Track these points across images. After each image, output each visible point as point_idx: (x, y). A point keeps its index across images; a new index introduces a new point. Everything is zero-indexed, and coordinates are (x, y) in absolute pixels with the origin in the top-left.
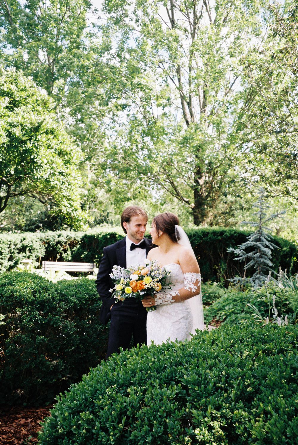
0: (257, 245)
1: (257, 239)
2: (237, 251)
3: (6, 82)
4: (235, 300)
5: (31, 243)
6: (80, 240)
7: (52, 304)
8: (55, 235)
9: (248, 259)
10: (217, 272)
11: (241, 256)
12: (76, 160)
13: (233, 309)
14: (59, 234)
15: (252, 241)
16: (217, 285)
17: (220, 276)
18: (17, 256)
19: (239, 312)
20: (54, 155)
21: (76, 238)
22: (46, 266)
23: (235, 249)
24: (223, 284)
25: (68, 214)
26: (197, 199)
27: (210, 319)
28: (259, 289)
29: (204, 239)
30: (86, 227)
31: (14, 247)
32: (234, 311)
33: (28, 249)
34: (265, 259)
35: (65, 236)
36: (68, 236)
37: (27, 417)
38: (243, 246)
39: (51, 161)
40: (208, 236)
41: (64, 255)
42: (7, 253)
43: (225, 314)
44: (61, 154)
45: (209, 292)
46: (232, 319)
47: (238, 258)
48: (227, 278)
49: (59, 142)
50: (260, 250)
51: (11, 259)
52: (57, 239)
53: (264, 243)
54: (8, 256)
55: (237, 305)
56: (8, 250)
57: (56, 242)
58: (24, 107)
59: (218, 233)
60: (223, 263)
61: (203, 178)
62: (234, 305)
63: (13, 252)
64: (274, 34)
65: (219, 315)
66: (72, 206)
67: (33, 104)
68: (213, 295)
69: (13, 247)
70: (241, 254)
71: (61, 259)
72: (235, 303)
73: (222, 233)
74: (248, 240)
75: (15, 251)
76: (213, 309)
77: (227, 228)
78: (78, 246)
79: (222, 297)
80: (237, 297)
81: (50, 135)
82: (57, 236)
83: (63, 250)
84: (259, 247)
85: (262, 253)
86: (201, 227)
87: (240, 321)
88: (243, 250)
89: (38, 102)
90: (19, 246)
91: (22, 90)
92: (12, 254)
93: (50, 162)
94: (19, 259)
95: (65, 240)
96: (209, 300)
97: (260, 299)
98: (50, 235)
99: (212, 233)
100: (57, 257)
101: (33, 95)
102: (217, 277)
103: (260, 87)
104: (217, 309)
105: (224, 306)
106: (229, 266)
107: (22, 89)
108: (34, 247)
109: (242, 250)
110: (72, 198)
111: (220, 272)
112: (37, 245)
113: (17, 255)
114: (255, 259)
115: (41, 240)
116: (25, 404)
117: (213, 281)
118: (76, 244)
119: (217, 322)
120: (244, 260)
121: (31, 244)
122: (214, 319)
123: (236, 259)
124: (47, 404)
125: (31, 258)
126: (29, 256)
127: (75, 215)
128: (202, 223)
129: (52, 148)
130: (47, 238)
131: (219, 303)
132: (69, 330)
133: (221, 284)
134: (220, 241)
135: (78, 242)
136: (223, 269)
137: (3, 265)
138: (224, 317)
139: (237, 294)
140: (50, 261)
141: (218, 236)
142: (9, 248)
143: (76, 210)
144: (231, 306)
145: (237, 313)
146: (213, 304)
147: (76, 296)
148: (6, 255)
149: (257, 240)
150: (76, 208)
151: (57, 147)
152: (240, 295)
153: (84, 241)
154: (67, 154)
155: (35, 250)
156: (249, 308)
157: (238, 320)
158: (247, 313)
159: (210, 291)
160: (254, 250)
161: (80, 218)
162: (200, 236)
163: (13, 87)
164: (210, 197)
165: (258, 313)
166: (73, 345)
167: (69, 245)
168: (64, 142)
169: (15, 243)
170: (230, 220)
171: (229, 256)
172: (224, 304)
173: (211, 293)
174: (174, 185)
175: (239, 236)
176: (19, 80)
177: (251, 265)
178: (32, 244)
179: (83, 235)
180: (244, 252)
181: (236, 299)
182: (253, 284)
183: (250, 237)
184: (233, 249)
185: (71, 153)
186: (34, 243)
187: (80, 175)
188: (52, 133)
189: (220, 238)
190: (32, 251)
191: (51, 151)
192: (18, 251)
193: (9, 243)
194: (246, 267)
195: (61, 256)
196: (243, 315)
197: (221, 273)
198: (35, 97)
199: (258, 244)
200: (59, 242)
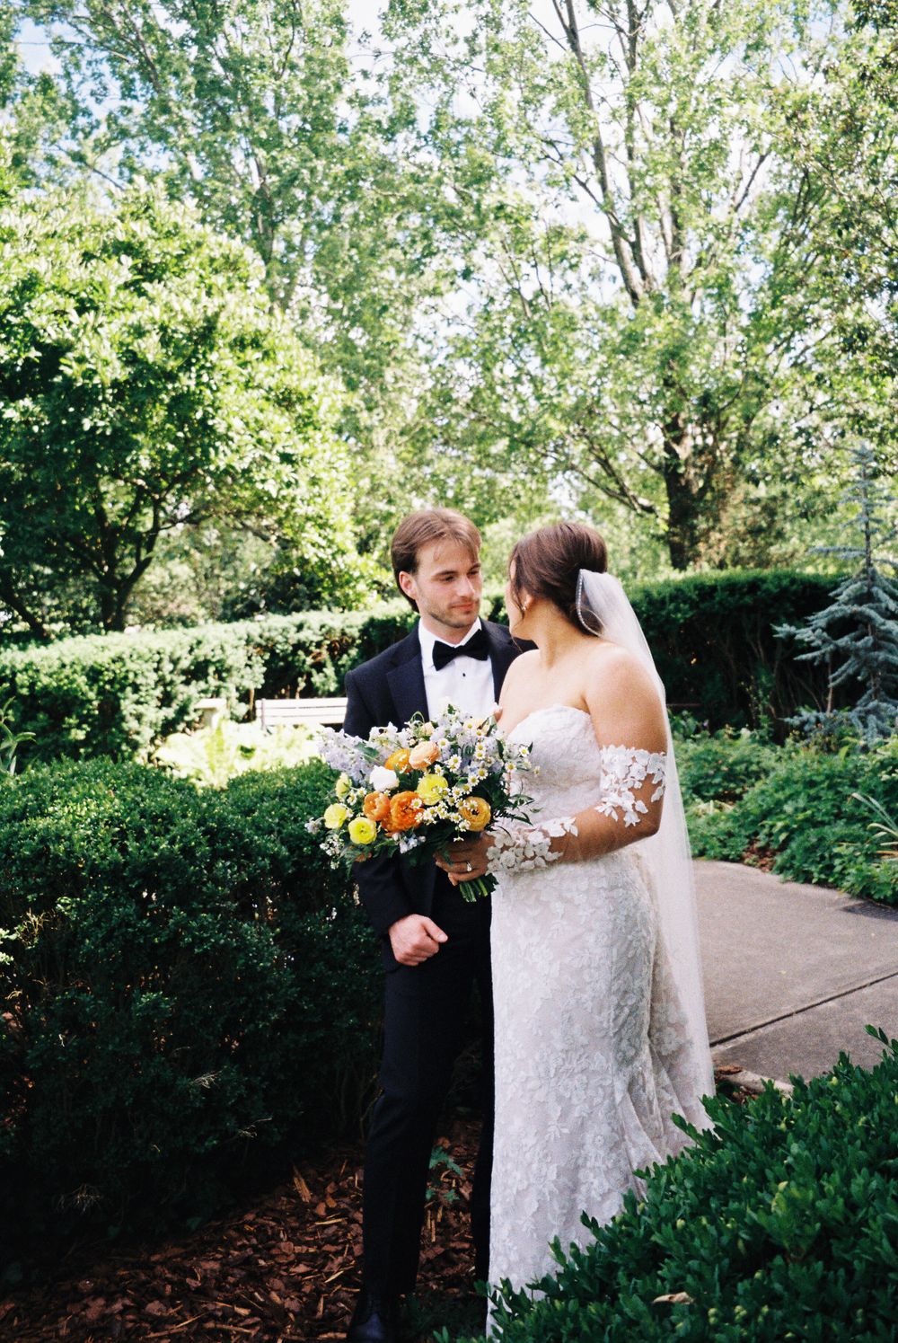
0: (861, 613)
1: (862, 595)
2: (805, 634)
3: (121, 218)
4: (811, 784)
5: (218, 652)
6: (357, 634)
7: (185, 871)
8: (287, 625)
9: (839, 656)
10: (749, 700)
11: (818, 648)
12: (329, 415)
13: (809, 812)
14: (298, 622)
15: (846, 603)
16: (753, 737)
17: (758, 712)
18: (183, 692)
19: (826, 819)
20: (265, 405)
21: (347, 631)
22: (267, 712)
23: (798, 628)
24: (769, 732)
25: (323, 565)
26: (674, 500)
27: (740, 843)
28: (880, 744)
29: (702, 606)
30: (373, 598)
31: (171, 667)
32: (813, 815)
33: (211, 669)
34: (891, 652)
35: (316, 626)
36: (322, 627)
37: (113, 1288)
38: (820, 618)
39: (257, 421)
40: (713, 598)
41: (317, 679)
42: (152, 684)
43: (786, 828)
44: (286, 401)
45: (731, 760)
46: (807, 844)
47: (809, 656)
48: (780, 713)
49: (278, 368)
50: (874, 627)
51: (166, 700)
52: (294, 637)
53: (883, 605)
54: (158, 692)
55: (818, 798)
56: (155, 677)
57: (293, 646)
58: (174, 282)
59: (743, 586)
60: (763, 670)
61: (688, 442)
62: (812, 799)
63: (172, 682)
64: (859, 20)
65: (766, 831)
66: (331, 542)
67: (201, 271)
68: (743, 766)
69: (167, 667)
70: (818, 642)
71: (311, 692)
72: (812, 792)
73: (754, 585)
74: (833, 601)
75: (175, 678)
76: (746, 815)
77: (767, 572)
78: (354, 652)
79: (772, 775)
80: (819, 774)
81: (249, 351)
82: (295, 629)
83: (312, 666)
84: (870, 619)
85: (881, 635)
86: (690, 572)
87: (836, 850)
88: (824, 630)
89: (215, 265)
90: (185, 663)
91: (169, 235)
92: (169, 689)
93: (252, 425)
94: (189, 699)
95: (316, 639)
96: (732, 785)
97: (890, 773)
98: (274, 625)
99: (724, 589)
100: (297, 685)
101: (199, 245)
102: (750, 715)
103: (832, 173)
104: (757, 811)
105: (779, 803)
106: (782, 678)
107: (169, 232)
108: (229, 662)
109: (819, 631)
110: (331, 522)
111: (759, 699)
112: (236, 658)
113: (182, 688)
114: (862, 653)
115: (248, 642)
116: (113, 1231)
117: (738, 727)
118: (350, 645)
119: (763, 852)
120: (827, 658)
121: (219, 655)
122: (751, 843)
123: (804, 657)
124: (193, 1227)
125: (224, 693)
126: (219, 688)
127: (342, 566)
128: (695, 562)
129: (259, 387)
130: (266, 635)
131: (763, 792)
132: (254, 957)
133: (762, 732)
134: (751, 609)
135: (354, 640)
136: (766, 691)
137: (145, 719)
138: (783, 837)
139: (815, 766)
140: (282, 697)
141: (743, 595)
142: (156, 670)
143: (343, 553)
144: (801, 803)
145: (823, 823)
146: (745, 797)
147: (280, 832)
148: (151, 692)
149: (863, 598)
150: (342, 548)
151: (272, 382)
152: (825, 766)
153: (369, 636)
154: (301, 400)
155: (234, 673)
156: (858, 804)
157: (827, 843)
158: (852, 819)
159: (734, 755)
160: (854, 629)
161: (356, 574)
162: (690, 598)
163: (142, 230)
164: (713, 490)
165: (888, 818)
166: (273, 1006)
167: (331, 649)
168: (291, 367)
169: (175, 657)
170: (773, 550)
171: (780, 650)
172: (780, 796)
173: (736, 763)
174: (610, 467)
175: (805, 588)
176: (156, 209)
177: (851, 671)
178: (222, 656)
179: (366, 619)
180: (825, 634)
181: (815, 778)
182: (860, 730)
183: (839, 590)
184: (793, 629)
185: (313, 396)
186: (228, 653)
187: (343, 455)
188: (256, 344)
189: (748, 600)
190: (224, 675)
191: (256, 393)
192: (183, 678)
193: (157, 657)
194: (835, 679)
195: (308, 682)
196: (840, 828)
197: (762, 704)
198: (205, 251)
199: (866, 609)
200: (300, 646)
